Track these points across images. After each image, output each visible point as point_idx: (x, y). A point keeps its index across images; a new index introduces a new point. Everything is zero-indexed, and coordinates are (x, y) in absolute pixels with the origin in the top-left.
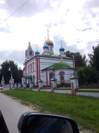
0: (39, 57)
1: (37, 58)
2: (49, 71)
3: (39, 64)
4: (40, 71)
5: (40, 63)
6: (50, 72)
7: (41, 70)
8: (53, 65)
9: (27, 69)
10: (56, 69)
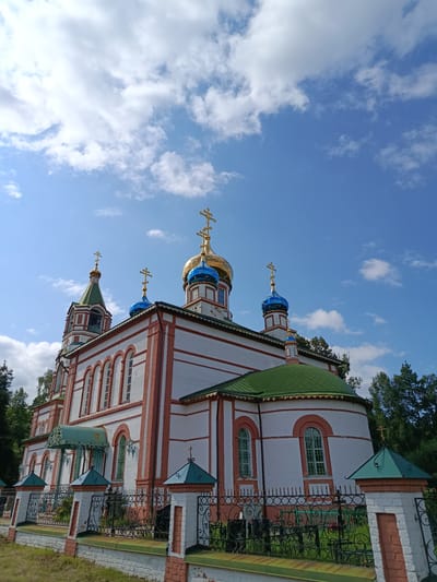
0: (171, 321)
1: (162, 324)
2: (234, 410)
3: (171, 360)
4: (169, 402)
5: (177, 355)
6: (238, 415)
7: (176, 396)
8: (242, 377)
9: (77, 395)
10: (278, 399)
